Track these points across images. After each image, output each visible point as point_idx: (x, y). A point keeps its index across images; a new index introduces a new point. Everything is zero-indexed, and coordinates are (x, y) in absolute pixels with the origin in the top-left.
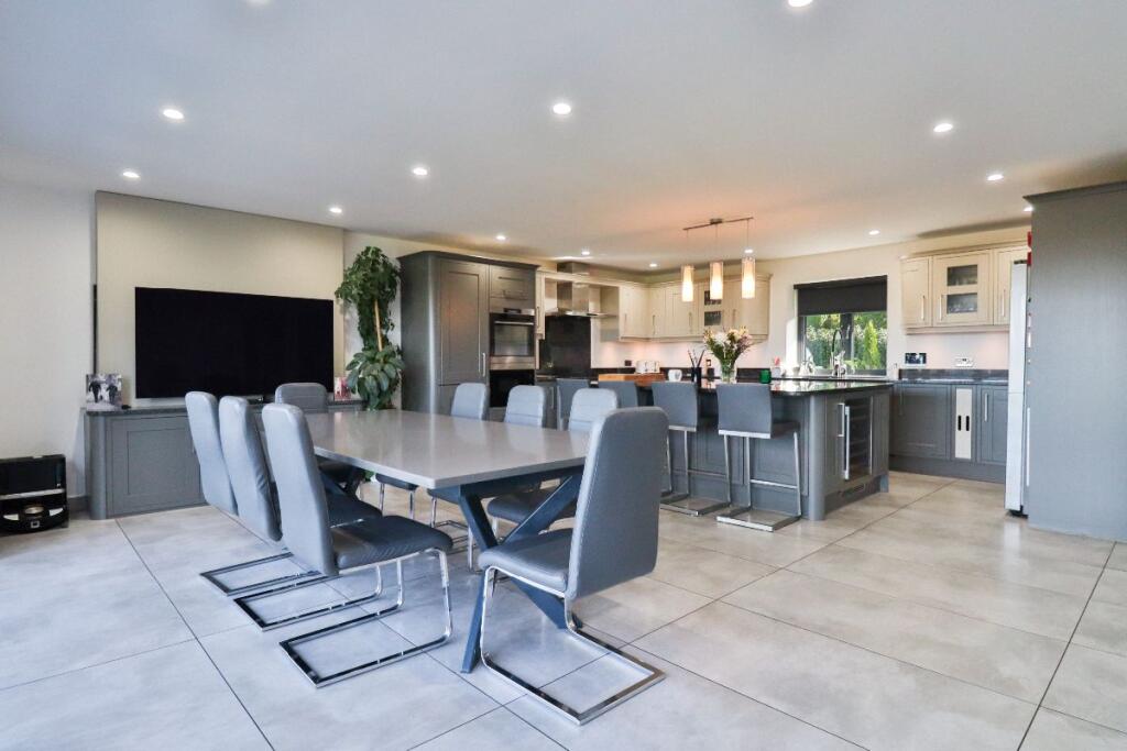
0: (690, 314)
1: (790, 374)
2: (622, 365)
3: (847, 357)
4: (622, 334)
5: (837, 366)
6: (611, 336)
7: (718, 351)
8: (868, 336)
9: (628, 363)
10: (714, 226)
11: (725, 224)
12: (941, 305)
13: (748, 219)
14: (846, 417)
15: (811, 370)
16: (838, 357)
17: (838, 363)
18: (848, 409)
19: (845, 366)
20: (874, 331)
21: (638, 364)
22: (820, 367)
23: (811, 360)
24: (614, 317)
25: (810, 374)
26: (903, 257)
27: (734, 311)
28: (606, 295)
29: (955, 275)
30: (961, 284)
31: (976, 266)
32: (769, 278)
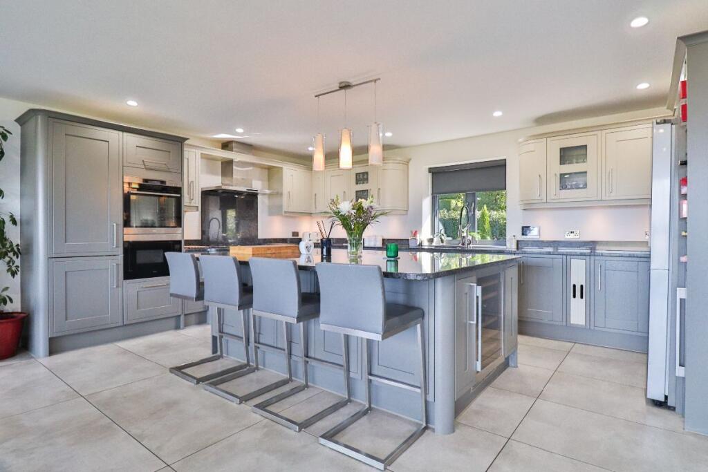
0: (344, 192)
1: (426, 244)
2: (290, 236)
3: (472, 229)
4: (285, 209)
5: (464, 237)
6: (276, 210)
7: (345, 221)
8: (483, 215)
9: (295, 234)
10: (343, 91)
11: (354, 88)
12: (555, 183)
13: (375, 81)
14: (477, 297)
15: (442, 241)
16: (465, 230)
17: (464, 234)
18: (479, 288)
19: (470, 237)
20: (487, 212)
21: (303, 234)
22: (450, 238)
23: (443, 232)
24: (279, 194)
25: (441, 244)
26: (520, 140)
27: (379, 189)
28: (272, 173)
29: (566, 155)
30: (571, 163)
31: (585, 147)
32: (408, 162)
